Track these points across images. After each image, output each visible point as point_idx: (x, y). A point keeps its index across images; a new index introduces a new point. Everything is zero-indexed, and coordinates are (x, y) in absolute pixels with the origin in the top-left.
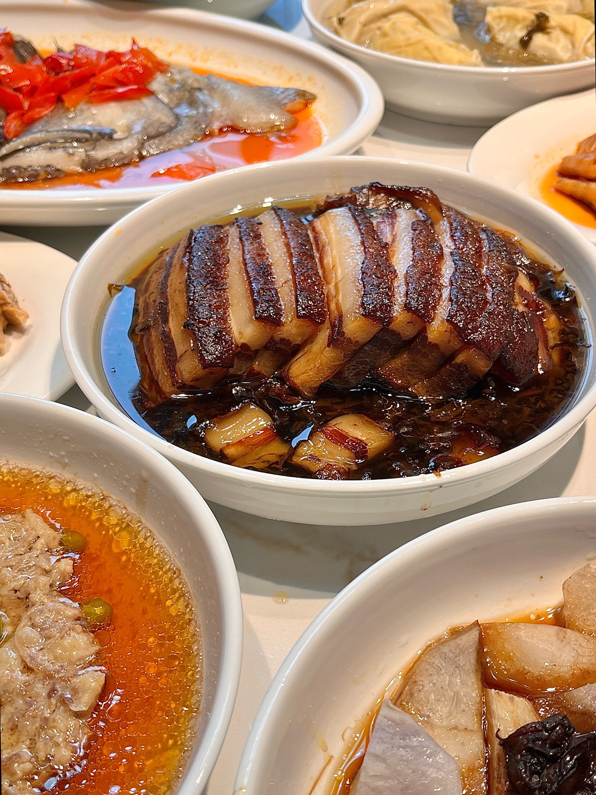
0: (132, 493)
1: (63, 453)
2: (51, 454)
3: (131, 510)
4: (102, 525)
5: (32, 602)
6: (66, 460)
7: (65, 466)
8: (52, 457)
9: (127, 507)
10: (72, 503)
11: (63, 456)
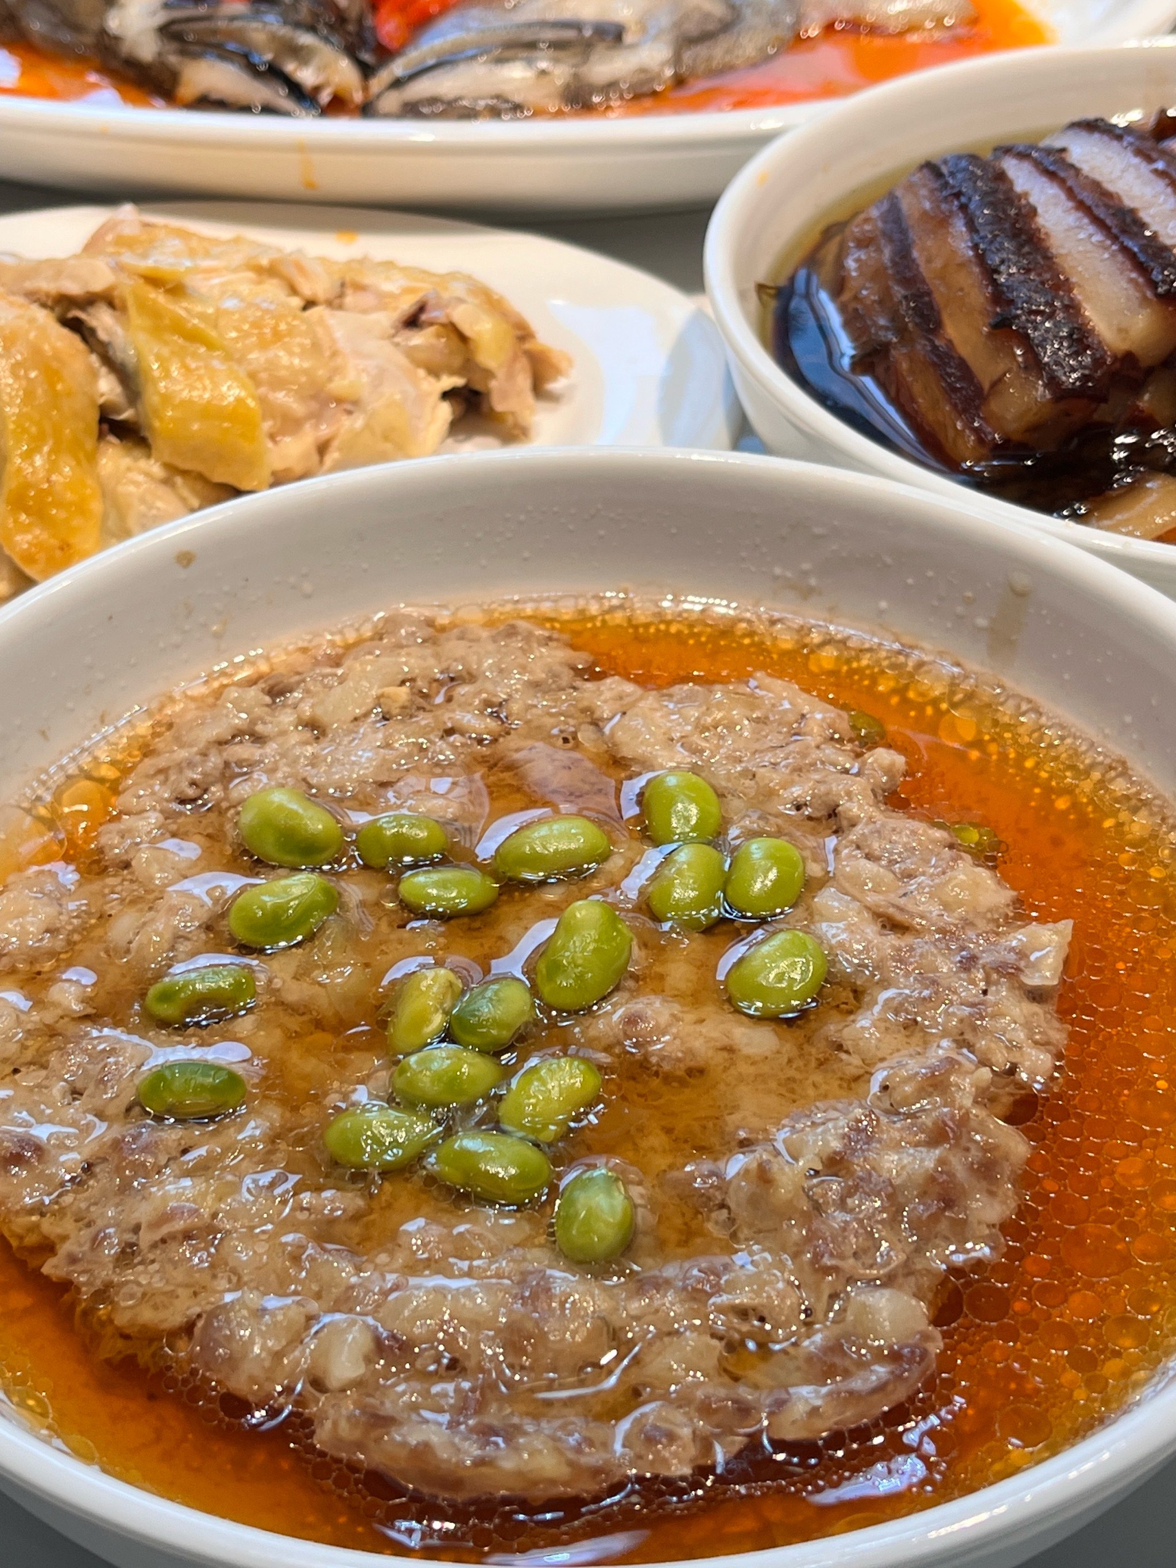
0: (980, 629)
1: (806, 566)
2: (778, 571)
3: (973, 666)
4: (905, 701)
5: (849, 819)
6: (813, 582)
7: (807, 593)
8: (776, 578)
9: (962, 661)
10: (828, 665)
11: (805, 574)
